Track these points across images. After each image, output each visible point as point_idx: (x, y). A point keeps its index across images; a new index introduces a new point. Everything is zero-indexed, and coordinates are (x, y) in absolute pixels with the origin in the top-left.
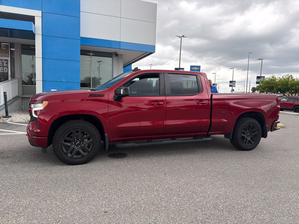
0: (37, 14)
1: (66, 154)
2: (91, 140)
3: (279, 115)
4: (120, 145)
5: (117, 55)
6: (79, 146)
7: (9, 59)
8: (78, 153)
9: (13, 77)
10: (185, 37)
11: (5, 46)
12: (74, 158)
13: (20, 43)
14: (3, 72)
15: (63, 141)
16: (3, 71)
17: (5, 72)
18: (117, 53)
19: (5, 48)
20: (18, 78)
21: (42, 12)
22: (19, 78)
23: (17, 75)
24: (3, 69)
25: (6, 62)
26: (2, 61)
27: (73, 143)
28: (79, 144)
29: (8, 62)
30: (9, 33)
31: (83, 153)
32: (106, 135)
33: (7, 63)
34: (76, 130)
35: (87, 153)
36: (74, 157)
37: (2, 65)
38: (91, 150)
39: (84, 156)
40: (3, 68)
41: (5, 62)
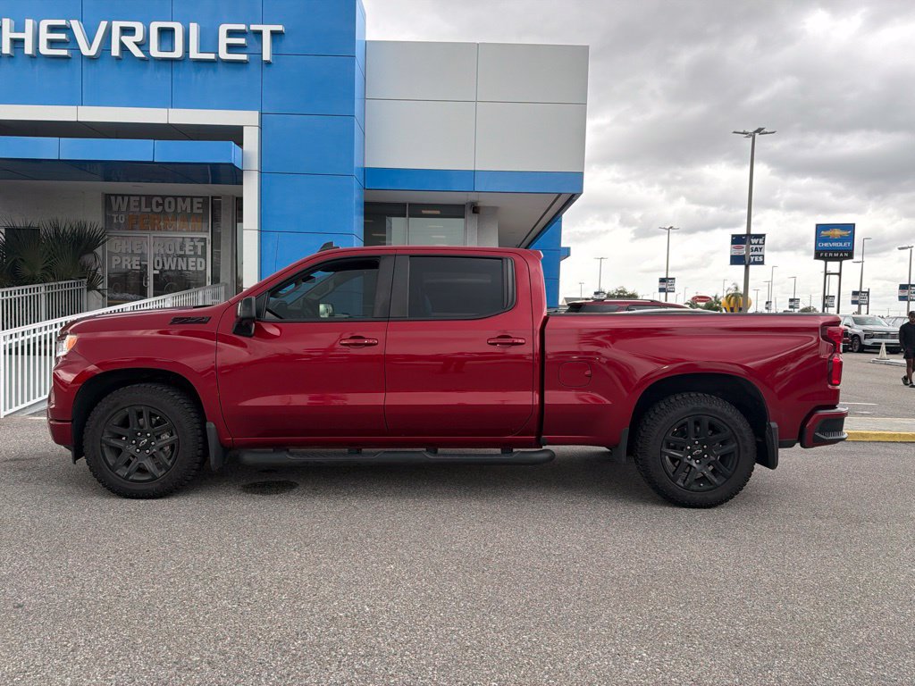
0: (247, 119)
1: (113, 469)
2: (175, 437)
3: (838, 391)
4: (249, 457)
5: (475, 209)
6: (148, 451)
7: (208, 237)
8: (142, 470)
9: (215, 280)
10: (766, 133)
11: (200, 206)
12: (132, 481)
13: (233, 196)
14: (194, 269)
15: (107, 435)
16: (196, 266)
17: (199, 269)
18: (479, 204)
19: (201, 211)
20: (226, 284)
21: (261, 114)
22: (229, 283)
23: (225, 276)
24: (196, 262)
25: (203, 244)
26: (192, 244)
27: (134, 442)
28: (147, 446)
29: (205, 244)
30: (209, 173)
31: (152, 469)
32: (210, 426)
33: (204, 248)
34: (137, 408)
35: (164, 472)
36: (131, 478)
37: (192, 253)
38: (173, 464)
39: (154, 478)
40: (194, 259)
41: (200, 245)
